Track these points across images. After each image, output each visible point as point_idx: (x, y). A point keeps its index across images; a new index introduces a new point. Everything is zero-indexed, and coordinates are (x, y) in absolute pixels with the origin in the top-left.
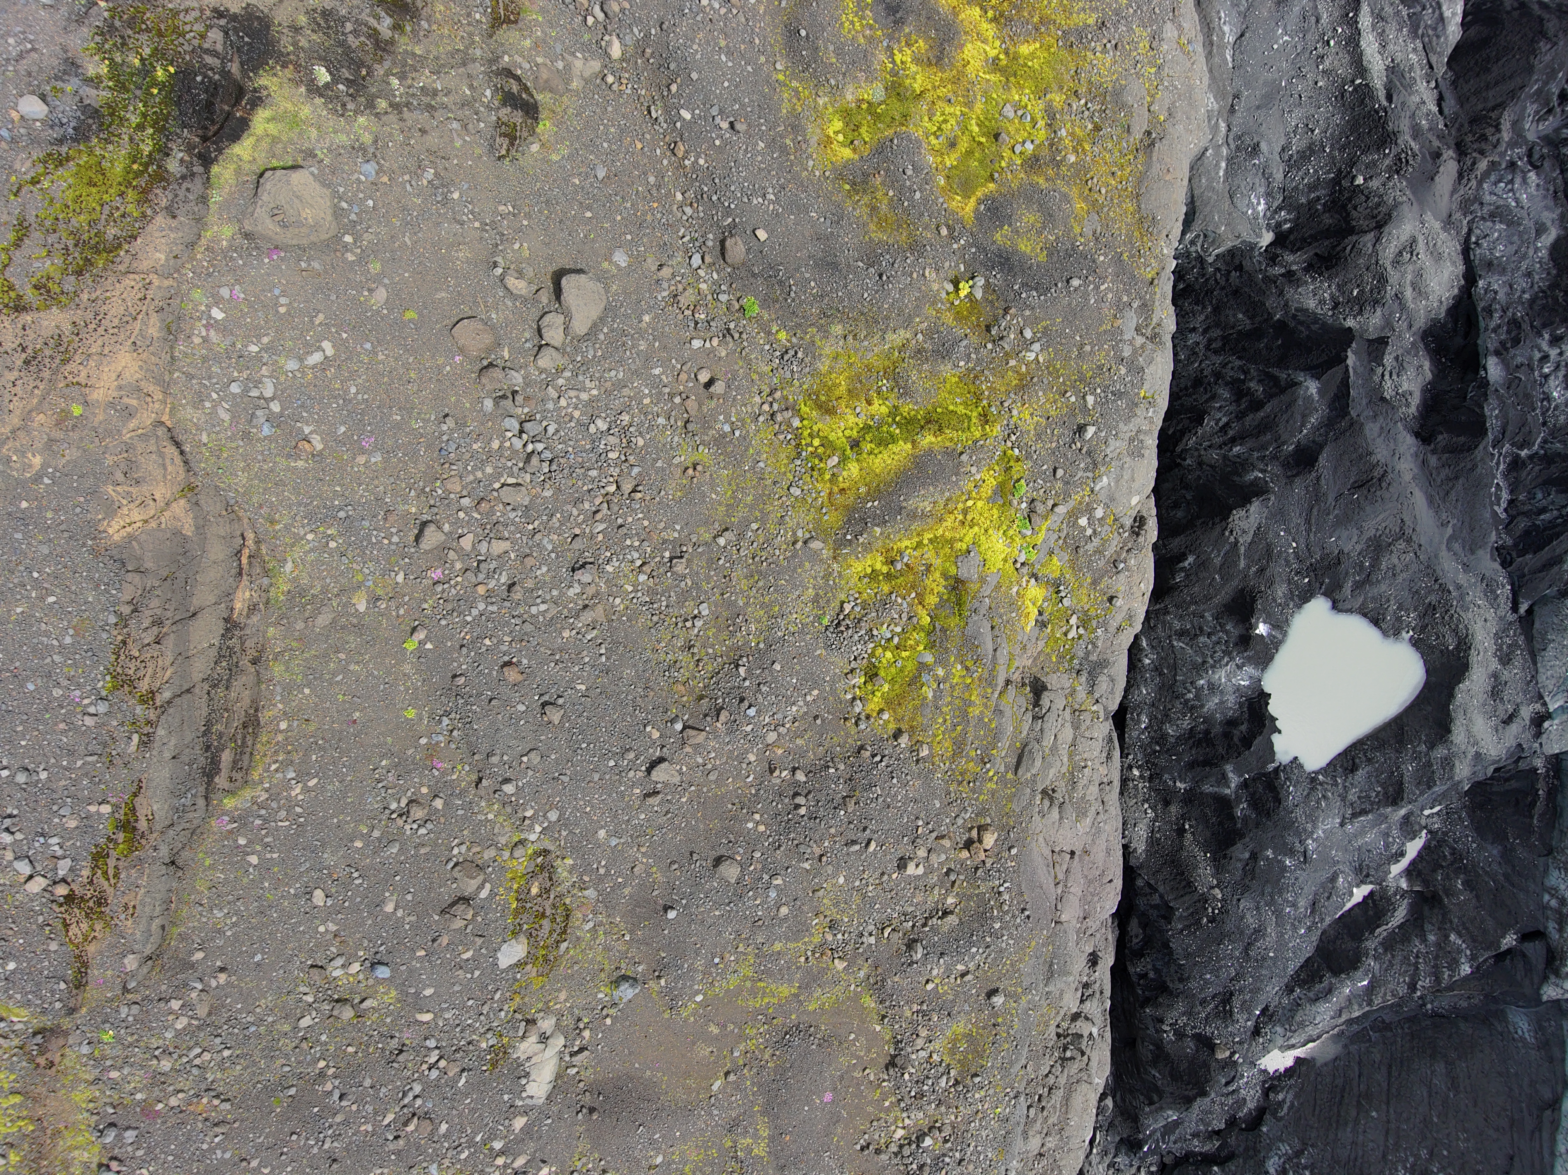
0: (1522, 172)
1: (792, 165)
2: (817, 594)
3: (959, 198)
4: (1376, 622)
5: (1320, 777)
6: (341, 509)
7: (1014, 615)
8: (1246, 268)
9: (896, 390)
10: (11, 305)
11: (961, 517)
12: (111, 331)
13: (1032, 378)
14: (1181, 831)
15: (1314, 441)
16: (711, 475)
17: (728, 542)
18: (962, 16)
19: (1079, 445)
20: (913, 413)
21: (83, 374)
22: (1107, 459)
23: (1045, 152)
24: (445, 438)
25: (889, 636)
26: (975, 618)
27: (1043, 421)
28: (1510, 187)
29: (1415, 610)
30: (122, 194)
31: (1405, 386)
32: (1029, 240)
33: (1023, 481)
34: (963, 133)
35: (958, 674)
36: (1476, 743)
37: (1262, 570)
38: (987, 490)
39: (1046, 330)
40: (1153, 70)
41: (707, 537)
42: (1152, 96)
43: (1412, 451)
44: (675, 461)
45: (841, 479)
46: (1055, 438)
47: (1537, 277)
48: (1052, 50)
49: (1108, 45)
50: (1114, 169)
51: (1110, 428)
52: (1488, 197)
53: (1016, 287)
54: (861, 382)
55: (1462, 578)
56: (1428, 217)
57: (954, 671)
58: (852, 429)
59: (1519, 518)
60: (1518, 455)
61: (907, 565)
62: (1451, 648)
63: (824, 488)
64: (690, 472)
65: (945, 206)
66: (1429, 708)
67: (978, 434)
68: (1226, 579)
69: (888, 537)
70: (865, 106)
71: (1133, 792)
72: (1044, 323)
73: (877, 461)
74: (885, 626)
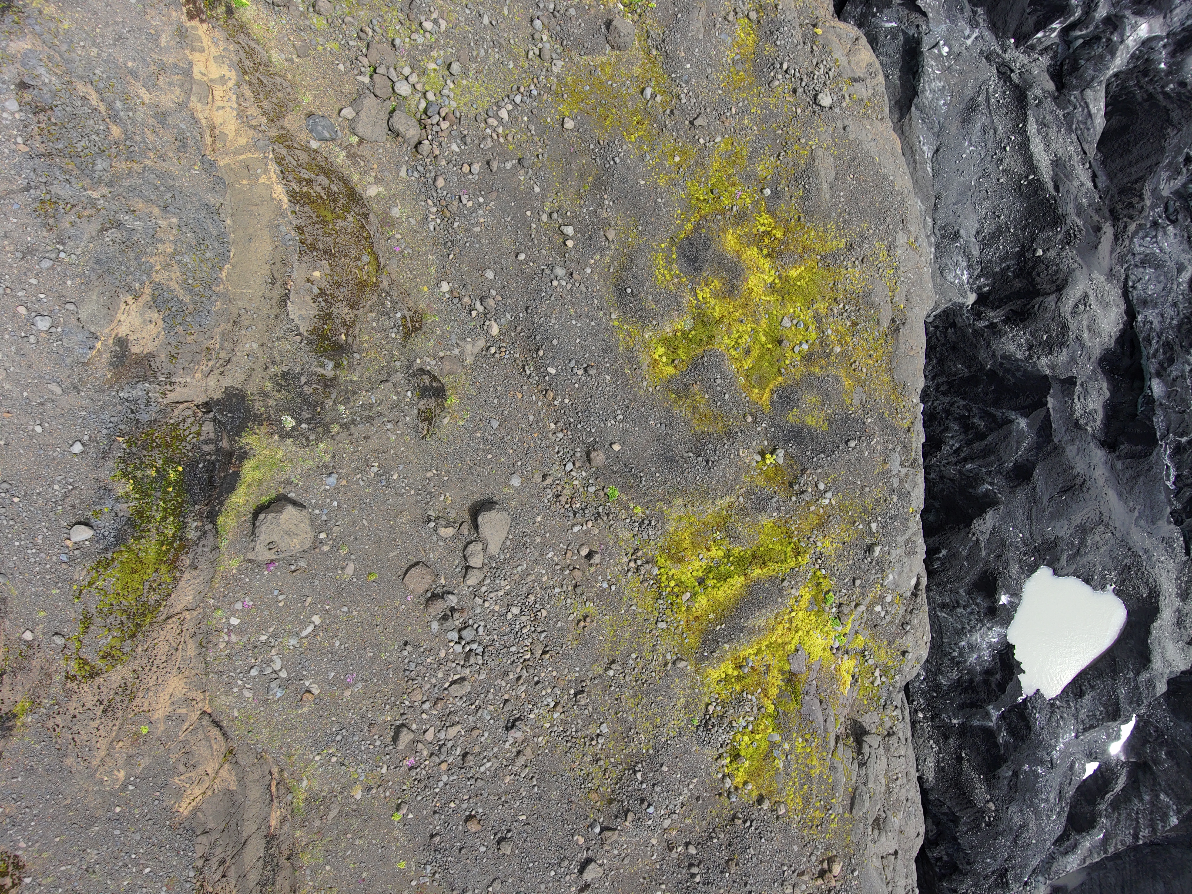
0: (1163, 227)
1: (631, 388)
2: (687, 701)
3: (757, 391)
4: (1087, 581)
5: (1057, 702)
6: (338, 734)
7: (835, 686)
8: (958, 325)
9: (728, 539)
10: (88, 674)
11: (787, 625)
12: (162, 667)
13: (829, 517)
14: (959, 759)
15: (1027, 460)
16: (597, 622)
17: (616, 672)
18: (745, 256)
19: (869, 559)
20: (742, 554)
21: (146, 704)
22: (891, 565)
23: (817, 349)
24: (406, 661)
25: (745, 724)
26: (807, 698)
27: (840, 546)
28: (1154, 240)
29: (1115, 570)
30: (157, 570)
31: (1091, 406)
32: (813, 415)
33: (831, 594)
34: (754, 343)
35: (800, 746)
36: (1170, 665)
37: (999, 556)
38: (805, 602)
39: (834, 481)
40: (892, 272)
41: (600, 670)
42: (893, 291)
43: (1102, 460)
44: (570, 619)
45: (694, 609)
46: (851, 557)
47: (1181, 306)
48: (814, 270)
49: (857, 262)
50: (871, 352)
51: (891, 543)
52: (1138, 249)
53: (808, 453)
54: (700, 535)
55: (1148, 544)
56: (1096, 275)
57: (797, 744)
58: (698, 571)
59: (1185, 489)
60: (1180, 442)
61: (752, 667)
62: (1144, 596)
63: (682, 617)
64: (582, 624)
65: (747, 399)
66: (1133, 642)
67: (793, 564)
68: (972, 564)
69: (735, 649)
70: (679, 334)
71: (920, 732)
72: (833, 476)
73: (719, 592)
74: (741, 718)
